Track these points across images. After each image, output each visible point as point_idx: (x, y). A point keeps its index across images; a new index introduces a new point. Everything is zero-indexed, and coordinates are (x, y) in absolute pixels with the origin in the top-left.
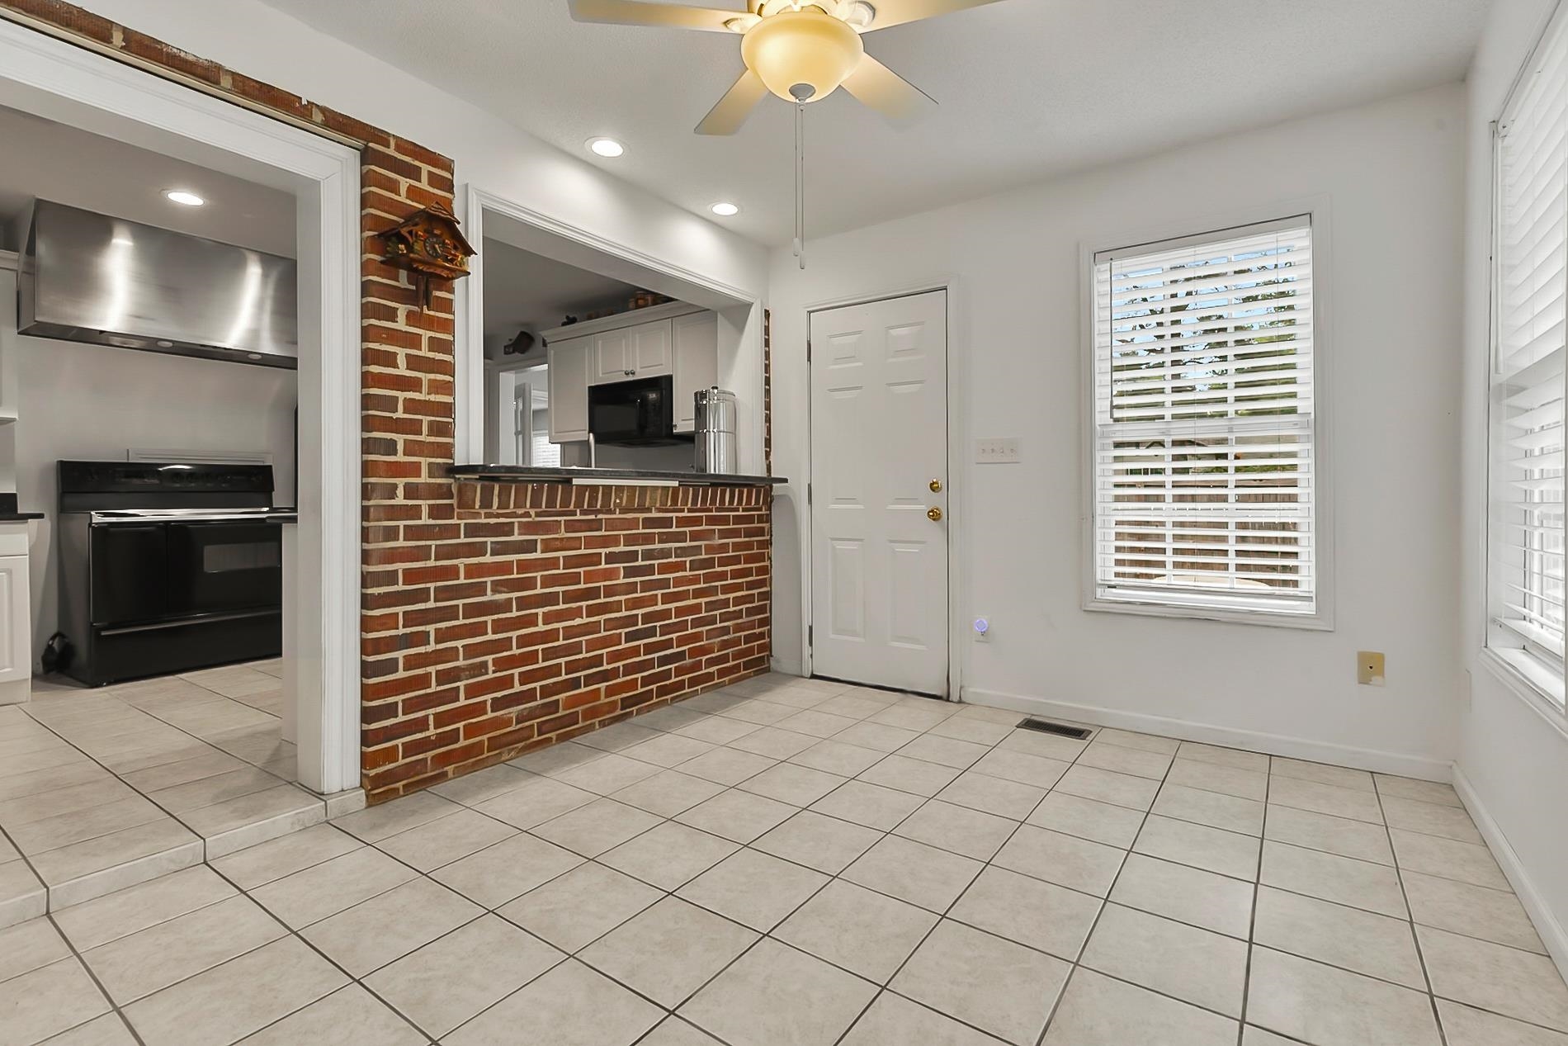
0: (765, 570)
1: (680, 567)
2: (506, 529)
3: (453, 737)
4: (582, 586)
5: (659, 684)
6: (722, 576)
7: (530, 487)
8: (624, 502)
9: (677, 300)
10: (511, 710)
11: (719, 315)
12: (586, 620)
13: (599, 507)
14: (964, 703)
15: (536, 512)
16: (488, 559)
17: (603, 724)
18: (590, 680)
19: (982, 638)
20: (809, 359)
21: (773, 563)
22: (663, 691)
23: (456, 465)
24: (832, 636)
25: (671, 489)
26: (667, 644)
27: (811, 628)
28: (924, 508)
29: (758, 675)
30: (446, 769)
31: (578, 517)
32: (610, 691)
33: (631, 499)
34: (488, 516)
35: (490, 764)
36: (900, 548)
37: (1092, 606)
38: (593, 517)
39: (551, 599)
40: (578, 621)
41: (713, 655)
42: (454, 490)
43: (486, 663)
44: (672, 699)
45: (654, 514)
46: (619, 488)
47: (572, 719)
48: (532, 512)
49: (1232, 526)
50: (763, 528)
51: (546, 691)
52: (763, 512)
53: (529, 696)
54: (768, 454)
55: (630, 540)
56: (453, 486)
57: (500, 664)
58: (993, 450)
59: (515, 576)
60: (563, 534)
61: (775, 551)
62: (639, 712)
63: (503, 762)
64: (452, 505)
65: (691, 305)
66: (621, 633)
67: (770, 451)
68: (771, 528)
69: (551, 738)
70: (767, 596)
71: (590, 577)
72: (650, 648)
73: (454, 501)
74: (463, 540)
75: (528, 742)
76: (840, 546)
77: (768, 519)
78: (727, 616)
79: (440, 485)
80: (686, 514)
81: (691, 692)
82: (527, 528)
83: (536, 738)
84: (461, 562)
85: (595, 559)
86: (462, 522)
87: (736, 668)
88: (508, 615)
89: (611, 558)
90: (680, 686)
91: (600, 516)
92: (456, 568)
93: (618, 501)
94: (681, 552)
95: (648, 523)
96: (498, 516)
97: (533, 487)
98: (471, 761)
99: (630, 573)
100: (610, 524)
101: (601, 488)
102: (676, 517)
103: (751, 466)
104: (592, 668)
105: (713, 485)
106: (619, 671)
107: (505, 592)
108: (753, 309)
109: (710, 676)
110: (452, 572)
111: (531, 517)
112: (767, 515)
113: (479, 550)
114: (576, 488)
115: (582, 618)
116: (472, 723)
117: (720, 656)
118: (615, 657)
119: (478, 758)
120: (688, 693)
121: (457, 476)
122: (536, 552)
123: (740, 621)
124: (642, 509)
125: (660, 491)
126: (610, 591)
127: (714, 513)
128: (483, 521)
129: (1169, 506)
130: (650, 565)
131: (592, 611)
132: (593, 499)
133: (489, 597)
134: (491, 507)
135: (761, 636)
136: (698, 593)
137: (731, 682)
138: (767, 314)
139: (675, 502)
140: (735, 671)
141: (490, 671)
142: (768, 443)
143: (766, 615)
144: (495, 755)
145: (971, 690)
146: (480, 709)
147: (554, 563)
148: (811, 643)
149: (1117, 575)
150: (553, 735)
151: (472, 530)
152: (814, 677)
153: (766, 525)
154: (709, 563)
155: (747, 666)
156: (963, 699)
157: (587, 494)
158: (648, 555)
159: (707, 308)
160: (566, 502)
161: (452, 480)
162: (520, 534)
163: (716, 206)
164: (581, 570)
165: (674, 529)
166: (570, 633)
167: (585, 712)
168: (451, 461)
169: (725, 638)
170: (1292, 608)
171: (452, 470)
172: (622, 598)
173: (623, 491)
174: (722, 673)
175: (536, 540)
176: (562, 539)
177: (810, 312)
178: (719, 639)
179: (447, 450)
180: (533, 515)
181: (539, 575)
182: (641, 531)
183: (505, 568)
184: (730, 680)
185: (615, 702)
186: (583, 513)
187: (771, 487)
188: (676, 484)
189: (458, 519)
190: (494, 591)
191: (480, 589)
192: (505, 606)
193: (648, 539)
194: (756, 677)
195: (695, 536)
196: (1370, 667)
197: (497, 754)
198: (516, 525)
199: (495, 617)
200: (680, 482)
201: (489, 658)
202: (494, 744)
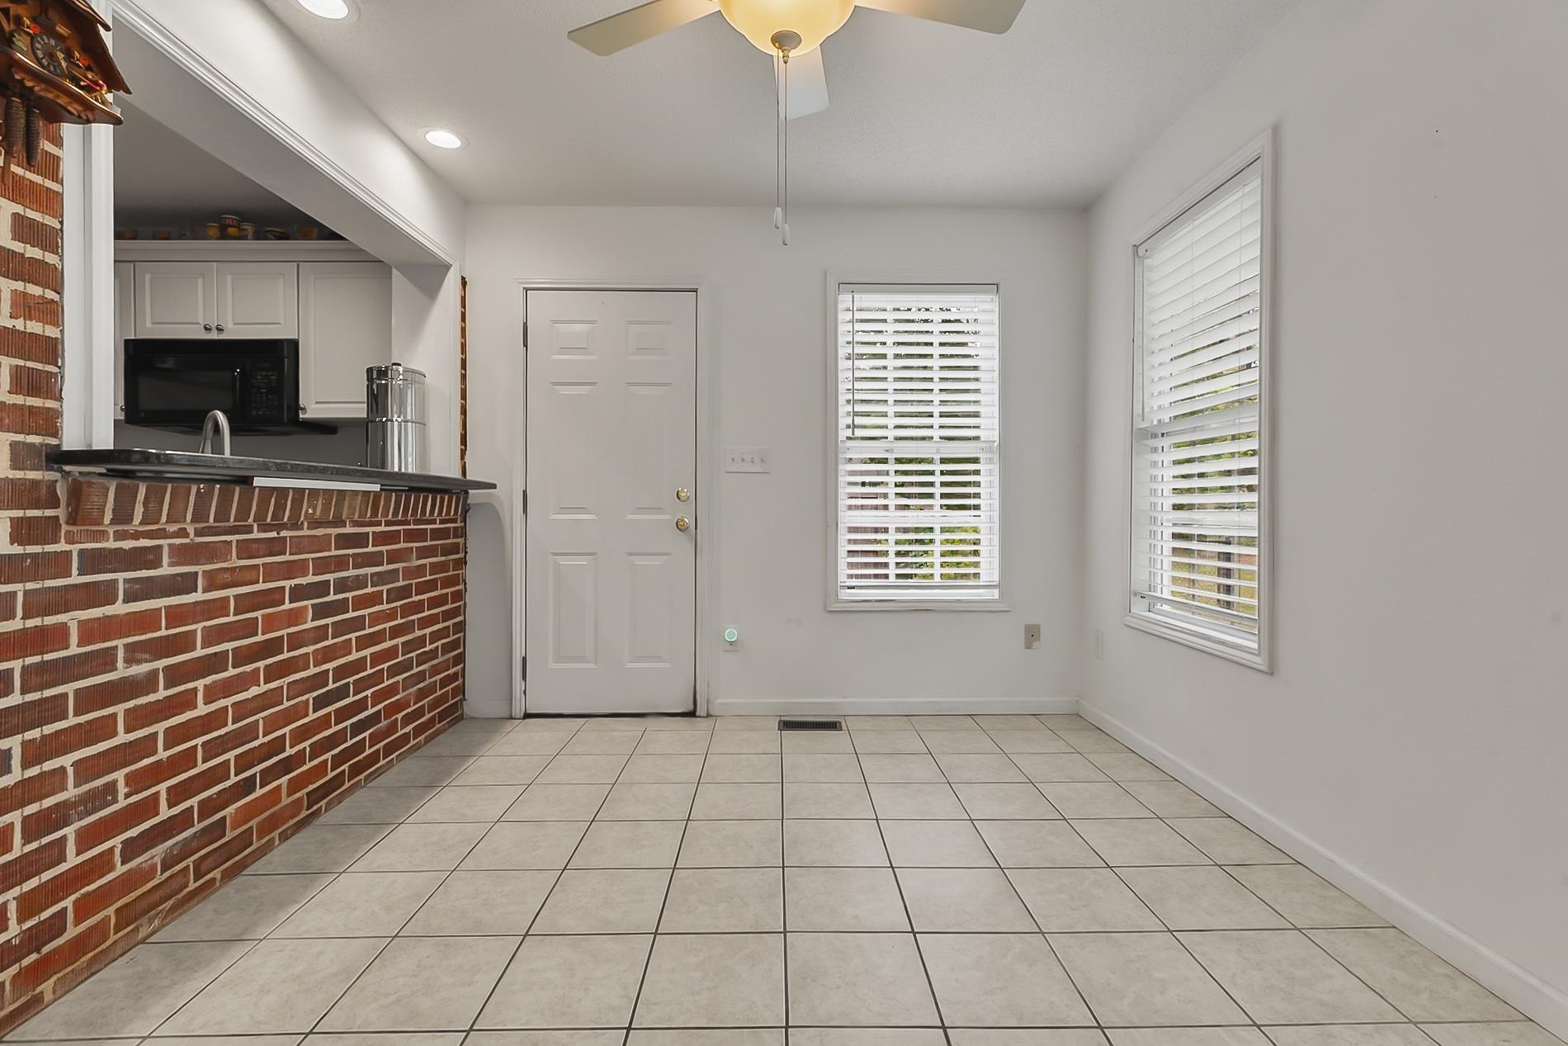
0: (459, 596)
1: (375, 599)
2: (149, 558)
3: (56, 925)
4: (260, 638)
5: (351, 762)
6: (418, 607)
7: (194, 489)
8: (318, 512)
9: (346, 239)
10: (153, 851)
11: (394, 271)
12: (264, 688)
13: (285, 520)
14: (712, 716)
15: (195, 529)
16: (119, 608)
17: (284, 837)
18: (268, 776)
19: (730, 648)
20: (526, 345)
21: (467, 586)
22: (356, 770)
23: (65, 448)
24: (552, 665)
25: (372, 494)
26: (360, 706)
27: (524, 660)
28: (669, 518)
29: (453, 725)
30: (39, 990)
31: (256, 535)
32: (294, 786)
33: (326, 508)
34: (120, 536)
35: (119, 952)
36: (639, 561)
37: (836, 607)
38: (274, 534)
39: (214, 664)
40: (254, 691)
41: (409, 710)
42: (61, 491)
43: (114, 783)
44: (366, 778)
45: (349, 530)
46: (314, 493)
47: (245, 840)
48: (191, 530)
49: (937, 531)
50: (458, 544)
51: (207, 808)
52: (458, 524)
53: (185, 819)
54: (463, 453)
55: (322, 566)
56: (58, 485)
57: (137, 782)
58: (743, 460)
59: (163, 632)
60: (235, 562)
61: (471, 573)
62: (329, 806)
63: (143, 941)
64: (57, 518)
65: (361, 250)
66: (308, 700)
67: (466, 450)
68: (465, 543)
69: (213, 880)
70: (461, 627)
71: (271, 623)
72: (342, 715)
73: (61, 513)
74: (75, 579)
75: (180, 896)
76: (564, 561)
77: (462, 532)
78: (424, 657)
79: (35, 484)
80: (383, 528)
81: (387, 762)
82: (183, 554)
83: (192, 886)
84: (72, 619)
85: (277, 596)
86: (75, 548)
87: (431, 722)
88: (152, 698)
89: (298, 593)
90: (375, 757)
91: (283, 533)
92: (63, 629)
93: (310, 511)
94: (379, 579)
95: (345, 541)
96: (137, 536)
97: (199, 489)
98: (84, 959)
99: (321, 611)
100: (299, 545)
101: (291, 491)
102: (373, 532)
103: (444, 466)
104: (272, 757)
105: (412, 489)
106: (305, 754)
107: (146, 661)
108: (452, 271)
109: (405, 738)
110: (59, 636)
111: (187, 535)
112: (462, 527)
113: (104, 594)
114: (260, 490)
115: (259, 686)
116: (88, 894)
117: (416, 709)
118: (300, 735)
119: (99, 949)
120: (383, 765)
121: (67, 468)
122: (196, 592)
123: (435, 662)
124: (339, 522)
125: (360, 498)
126: (296, 641)
127: (412, 527)
128: (111, 544)
129: (893, 514)
130: (344, 599)
131: (272, 673)
132: (281, 508)
133: (121, 671)
134: (130, 520)
135: (455, 677)
136: (396, 632)
137: (428, 740)
138: (464, 283)
139: (375, 513)
140: (431, 725)
141: (121, 796)
142: (464, 441)
143: (459, 651)
144: (125, 935)
145: (719, 701)
146: (103, 864)
147: (220, 607)
148: (524, 677)
149: (851, 576)
150: (216, 874)
151: (93, 561)
152: (527, 716)
153: (460, 540)
154: (405, 592)
155: (442, 716)
156: (712, 713)
157: (273, 500)
158: (342, 585)
159: (381, 258)
160: (243, 513)
161: (58, 475)
162: (171, 565)
163: (431, 133)
164: (258, 614)
165: (370, 549)
166: (242, 710)
167: (261, 825)
168: (53, 441)
169: (422, 685)
170: (980, 595)
171: (58, 458)
172: (310, 649)
173: (319, 495)
174: (418, 731)
175: (196, 573)
176: (234, 569)
177: (527, 290)
178: (415, 688)
179: (49, 422)
180: (192, 535)
181: (199, 627)
182: (334, 553)
183: (146, 621)
184: (425, 738)
185: (300, 800)
186: (264, 528)
187: (467, 493)
188: (377, 488)
189: (68, 542)
190: (130, 661)
191: (106, 661)
192: (148, 683)
193: (340, 563)
194: (451, 729)
195: (394, 557)
196: (1032, 635)
197: (132, 930)
198: (166, 551)
199: (131, 704)
200: (382, 485)
201: (119, 776)
202: (126, 917)
